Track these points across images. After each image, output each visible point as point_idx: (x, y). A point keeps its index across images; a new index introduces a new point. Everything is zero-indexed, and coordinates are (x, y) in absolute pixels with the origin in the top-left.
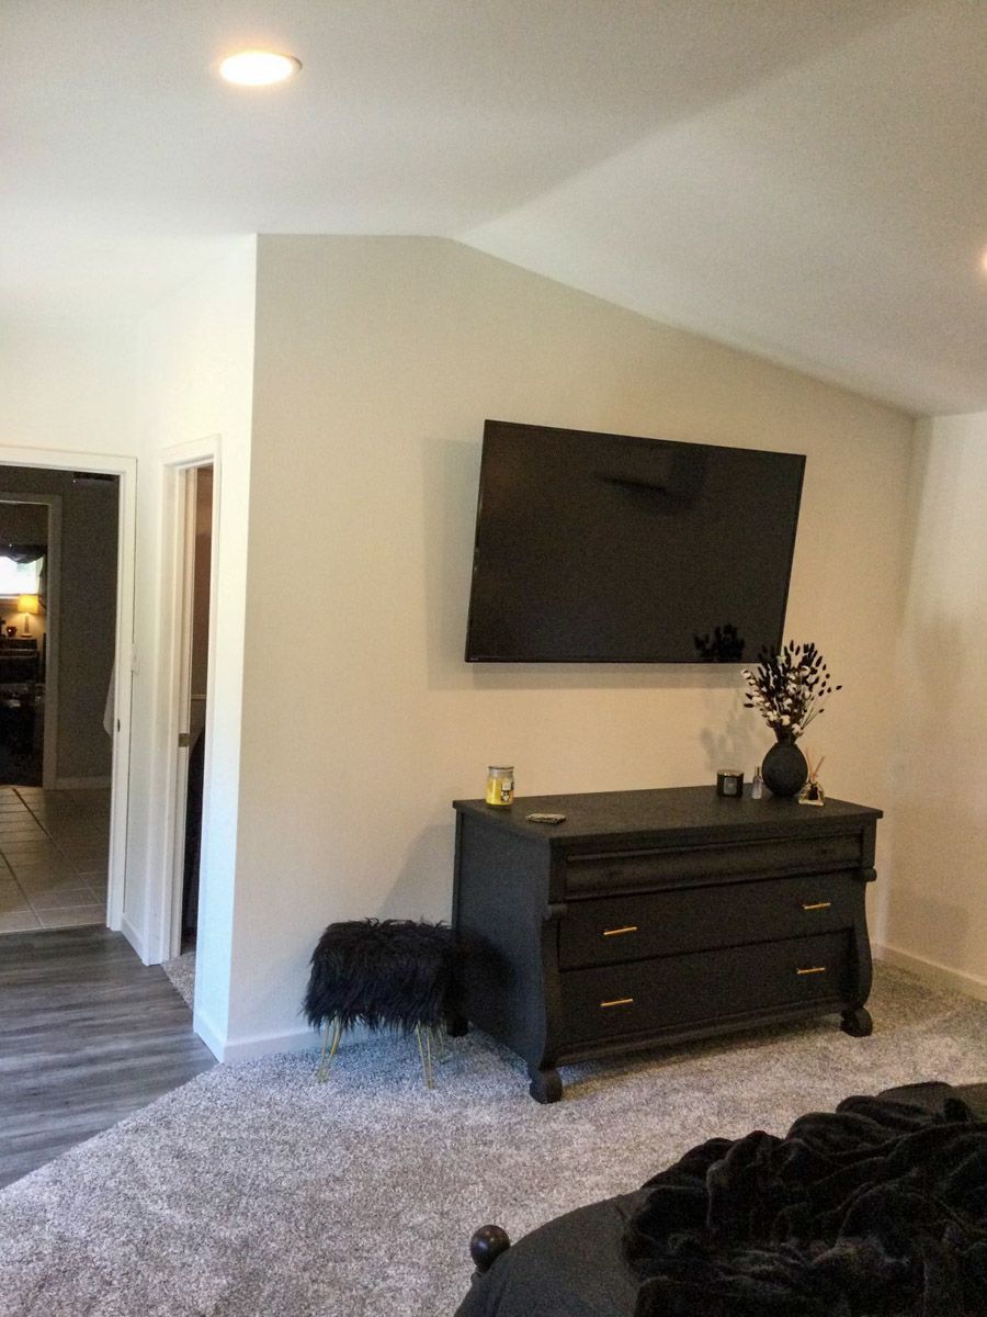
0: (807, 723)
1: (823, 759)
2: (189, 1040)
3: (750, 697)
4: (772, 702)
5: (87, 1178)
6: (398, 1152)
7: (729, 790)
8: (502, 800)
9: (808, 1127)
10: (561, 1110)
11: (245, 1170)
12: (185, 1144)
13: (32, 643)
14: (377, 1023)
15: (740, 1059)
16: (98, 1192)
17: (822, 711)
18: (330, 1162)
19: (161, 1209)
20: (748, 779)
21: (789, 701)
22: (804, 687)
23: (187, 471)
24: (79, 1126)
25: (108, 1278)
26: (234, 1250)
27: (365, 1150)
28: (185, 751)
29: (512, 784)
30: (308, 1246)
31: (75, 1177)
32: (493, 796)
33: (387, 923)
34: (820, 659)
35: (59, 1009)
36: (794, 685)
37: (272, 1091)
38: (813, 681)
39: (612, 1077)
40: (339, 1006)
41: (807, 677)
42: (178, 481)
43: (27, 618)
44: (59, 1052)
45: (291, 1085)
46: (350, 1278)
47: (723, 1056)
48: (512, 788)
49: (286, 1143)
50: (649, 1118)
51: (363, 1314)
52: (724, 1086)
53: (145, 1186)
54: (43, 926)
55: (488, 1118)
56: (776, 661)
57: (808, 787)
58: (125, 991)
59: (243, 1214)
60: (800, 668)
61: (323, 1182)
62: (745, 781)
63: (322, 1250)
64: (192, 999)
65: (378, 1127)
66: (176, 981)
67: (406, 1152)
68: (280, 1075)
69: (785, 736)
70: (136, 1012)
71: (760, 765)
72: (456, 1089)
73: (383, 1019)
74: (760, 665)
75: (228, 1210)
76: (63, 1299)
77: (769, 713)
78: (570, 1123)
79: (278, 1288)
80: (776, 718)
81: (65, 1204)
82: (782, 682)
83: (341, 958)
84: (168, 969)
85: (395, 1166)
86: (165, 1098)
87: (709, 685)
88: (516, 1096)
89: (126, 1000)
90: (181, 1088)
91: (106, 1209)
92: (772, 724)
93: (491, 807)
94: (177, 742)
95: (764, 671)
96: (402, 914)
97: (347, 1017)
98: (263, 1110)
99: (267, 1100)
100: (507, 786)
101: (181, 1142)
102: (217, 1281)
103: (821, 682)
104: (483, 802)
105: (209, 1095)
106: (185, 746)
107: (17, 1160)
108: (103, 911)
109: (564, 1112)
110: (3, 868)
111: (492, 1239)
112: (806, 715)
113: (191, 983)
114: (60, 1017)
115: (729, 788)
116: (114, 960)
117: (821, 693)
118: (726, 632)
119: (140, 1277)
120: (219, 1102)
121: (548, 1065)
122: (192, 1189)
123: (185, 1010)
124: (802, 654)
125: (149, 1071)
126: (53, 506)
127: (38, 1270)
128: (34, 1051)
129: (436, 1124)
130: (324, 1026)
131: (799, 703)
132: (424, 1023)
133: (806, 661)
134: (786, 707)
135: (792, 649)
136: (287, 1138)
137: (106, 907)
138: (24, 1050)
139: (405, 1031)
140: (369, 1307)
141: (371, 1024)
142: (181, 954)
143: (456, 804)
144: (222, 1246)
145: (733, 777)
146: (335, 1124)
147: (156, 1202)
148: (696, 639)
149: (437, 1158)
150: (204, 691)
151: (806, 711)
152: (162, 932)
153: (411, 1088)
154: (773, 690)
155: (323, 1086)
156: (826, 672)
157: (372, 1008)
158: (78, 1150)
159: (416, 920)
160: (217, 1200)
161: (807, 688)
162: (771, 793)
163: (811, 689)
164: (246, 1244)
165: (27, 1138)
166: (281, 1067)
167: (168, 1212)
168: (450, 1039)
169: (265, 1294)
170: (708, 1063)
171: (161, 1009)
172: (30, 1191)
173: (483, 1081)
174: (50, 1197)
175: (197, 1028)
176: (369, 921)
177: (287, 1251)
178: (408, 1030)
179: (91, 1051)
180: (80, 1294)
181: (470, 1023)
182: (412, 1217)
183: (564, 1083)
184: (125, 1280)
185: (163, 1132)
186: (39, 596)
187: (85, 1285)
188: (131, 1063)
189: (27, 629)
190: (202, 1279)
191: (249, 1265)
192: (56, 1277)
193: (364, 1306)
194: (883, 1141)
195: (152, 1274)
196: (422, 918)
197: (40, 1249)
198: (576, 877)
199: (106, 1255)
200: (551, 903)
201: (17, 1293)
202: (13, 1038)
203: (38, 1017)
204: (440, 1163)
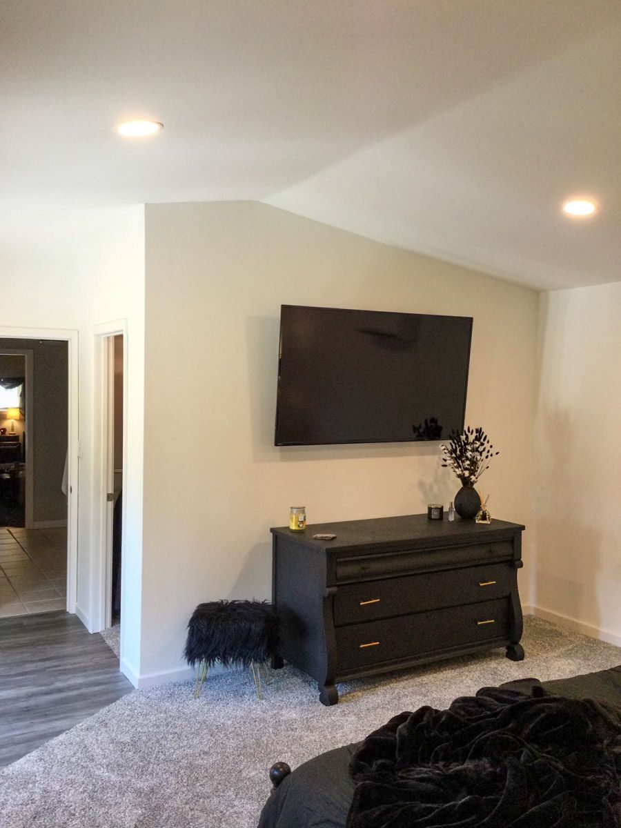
0: (479, 475)
1: (489, 496)
2: (118, 676)
3: (445, 460)
4: (458, 463)
5: (59, 757)
6: (241, 736)
7: (435, 516)
8: (299, 526)
9: (457, 704)
10: (336, 709)
11: (151, 748)
12: (116, 736)
13: (16, 438)
14: (228, 663)
15: (445, 676)
16: (66, 764)
17: (487, 468)
18: (201, 743)
19: (103, 773)
20: (446, 509)
21: (468, 462)
22: (477, 453)
23: (108, 338)
24: (53, 728)
25: (73, 812)
26: (146, 794)
27: (222, 736)
28: (111, 504)
29: (305, 517)
30: (188, 791)
31: (52, 756)
32: (294, 524)
33: (233, 603)
34: (486, 436)
35: (40, 660)
36: (471, 453)
37: (167, 704)
38: (482, 450)
39: (368, 689)
40: (205, 652)
41: (479, 447)
42: (103, 344)
43: (13, 423)
44: (40, 686)
45: (178, 700)
46: (213, 807)
47: (435, 675)
48: (305, 519)
49: (176, 733)
50: (390, 712)
51: (220, 827)
52: (434, 692)
53: (93, 760)
54: (29, 612)
55: (294, 715)
56: (460, 439)
57: (481, 513)
58: (79, 648)
59: (150, 774)
60: (473, 443)
61: (197, 755)
62: (444, 510)
63: (196, 793)
64: (119, 652)
65: (230, 722)
66: (109, 642)
67: (246, 736)
68: (171, 695)
69: (467, 483)
70: (84, 661)
71: (453, 501)
72: (276, 699)
73: (231, 659)
74: (451, 441)
75: (141, 772)
76: (47, 824)
77: (457, 470)
78: (342, 716)
79: (171, 814)
80: (461, 472)
81: (47, 772)
82: (463, 450)
83: (206, 624)
84: (104, 635)
85: (239, 744)
86: (104, 710)
87: (422, 454)
88: (312, 702)
89: (80, 654)
90: (114, 704)
91: (71, 774)
92: (459, 476)
93: (293, 531)
94: (106, 499)
95: (453, 445)
96: (242, 596)
97: (210, 658)
98: (162, 715)
99: (164, 709)
100: (301, 518)
101: (114, 735)
102: (136, 811)
103: (486, 450)
104: (288, 528)
105: (130, 707)
106: (111, 500)
107: (17, 749)
108: (64, 602)
109: (339, 710)
110: (2, 577)
111: (281, 769)
112: (479, 470)
113: (118, 642)
114: (41, 665)
115: (435, 515)
116: (72, 630)
117: (487, 457)
118: (431, 422)
119: (91, 810)
120: (136, 711)
121: (330, 682)
122: (121, 761)
123: (114, 659)
124: (475, 434)
125: (94, 695)
126: (28, 357)
127: (32, 809)
128: (26, 686)
129: (264, 720)
130: (196, 665)
131: (474, 463)
132: (256, 661)
133: (478, 439)
134: (466, 466)
135: (469, 432)
136: (176, 730)
137: (66, 599)
138: (19, 685)
139: (244, 666)
140: (223, 823)
141: (224, 663)
142: (112, 625)
143: (272, 530)
144: (139, 792)
145: (436, 508)
146: (204, 722)
147: (100, 769)
148: (414, 427)
149: (264, 739)
150: (121, 468)
151: (478, 468)
152: (100, 613)
153: (249, 700)
154: (459, 456)
155: (198, 700)
156: (490, 444)
157: (225, 652)
158: (54, 741)
159: (250, 600)
160: (135, 767)
161: (479, 454)
162: (460, 517)
163: (481, 455)
164: (152, 791)
165: (23, 736)
166: (172, 690)
167: (107, 774)
168: (273, 671)
169: (164, 818)
170: (426, 679)
171: (100, 658)
172: (26, 766)
173: (292, 694)
174: (38, 768)
175: (122, 669)
176: (222, 602)
177: (176, 793)
178: (246, 664)
179: (59, 685)
180: (57, 821)
181: (285, 661)
182: (249, 772)
183: (339, 693)
184: (83, 813)
185: (103, 729)
186: (20, 408)
187: (60, 817)
188: (84, 690)
189: (13, 430)
190: (127, 811)
191: (154, 802)
192: (43, 813)
193: (220, 822)
194: (495, 710)
195: (98, 809)
196: (254, 599)
197: (33, 797)
198: (342, 571)
199: (71, 799)
200: (327, 587)
201: (21, 822)
202: (13, 679)
203: (27, 666)
204: (265, 742)
